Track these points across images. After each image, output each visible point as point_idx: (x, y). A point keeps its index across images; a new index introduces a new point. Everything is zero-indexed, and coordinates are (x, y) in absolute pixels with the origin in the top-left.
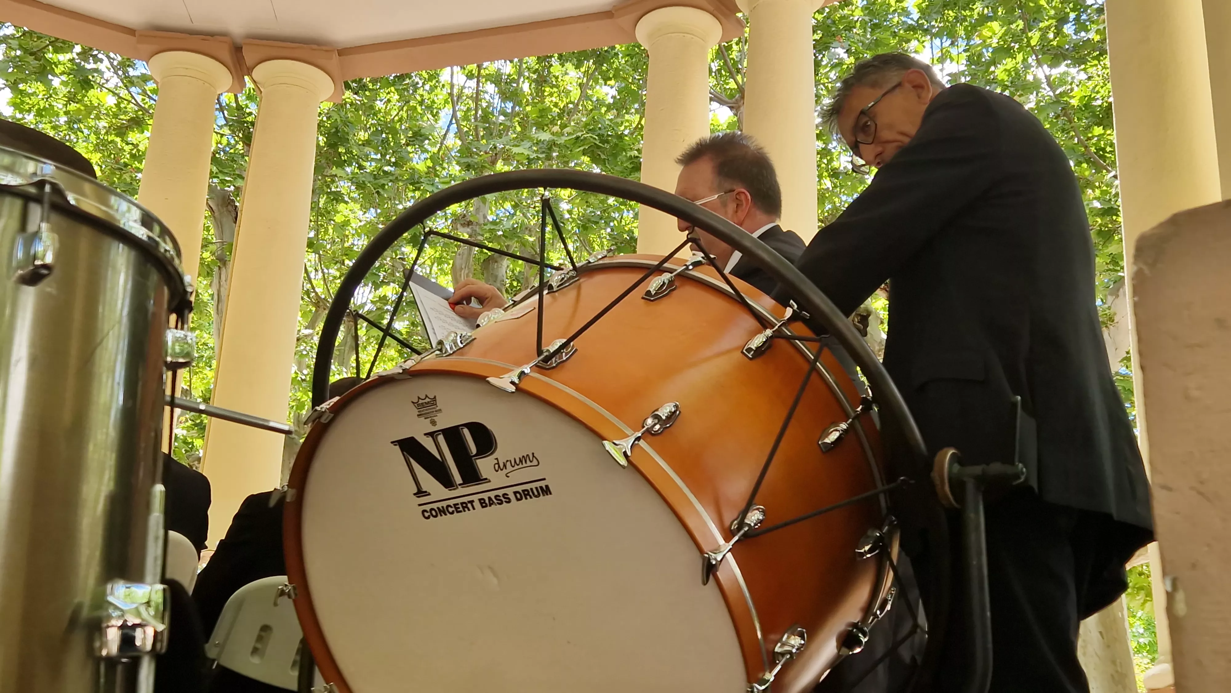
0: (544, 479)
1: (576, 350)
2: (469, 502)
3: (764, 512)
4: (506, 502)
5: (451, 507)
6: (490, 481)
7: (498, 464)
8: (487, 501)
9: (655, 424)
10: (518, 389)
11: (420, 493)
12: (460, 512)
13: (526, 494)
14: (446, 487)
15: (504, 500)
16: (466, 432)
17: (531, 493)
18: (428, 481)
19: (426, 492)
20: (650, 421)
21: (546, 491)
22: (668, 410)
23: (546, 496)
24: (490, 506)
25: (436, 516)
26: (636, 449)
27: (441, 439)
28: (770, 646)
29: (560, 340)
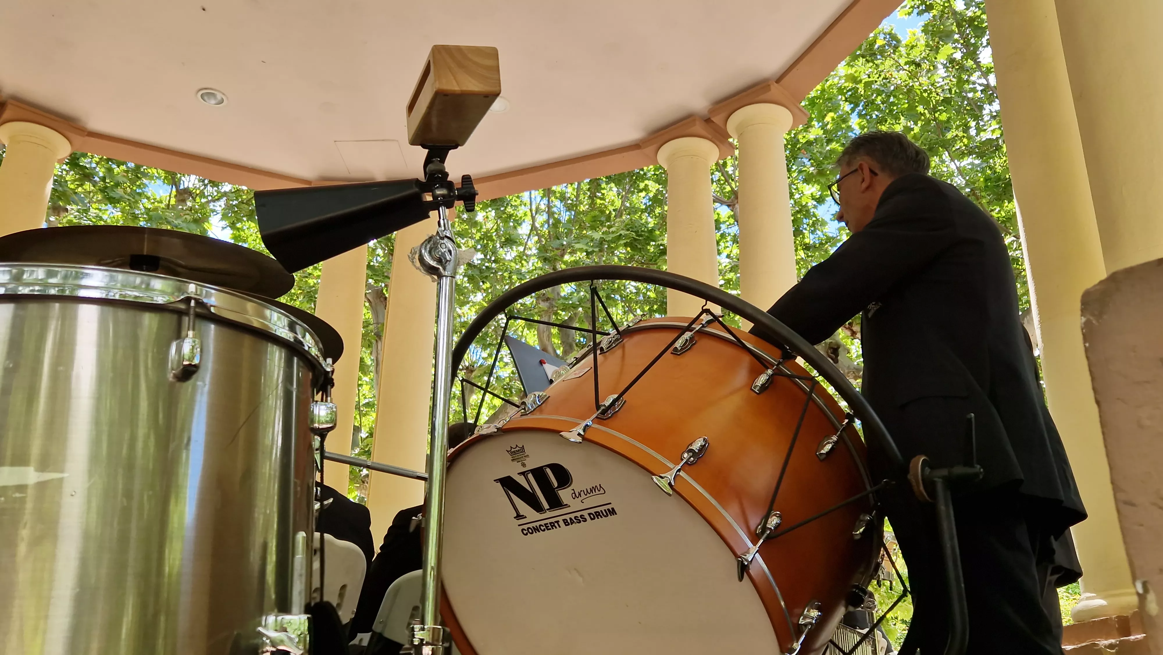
0: (610, 503)
1: (625, 401)
2: (556, 522)
3: (780, 517)
4: (583, 521)
5: (543, 526)
6: (569, 506)
7: (575, 493)
8: (569, 521)
9: (690, 457)
10: (584, 438)
11: (519, 516)
12: (550, 529)
13: (598, 515)
14: (538, 512)
15: (581, 520)
16: (548, 471)
17: (601, 514)
18: (524, 508)
19: (523, 516)
20: (686, 455)
21: (613, 512)
22: (700, 444)
23: (613, 516)
24: (572, 524)
25: (532, 533)
26: (678, 478)
27: (530, 476)
28: (795, 621)
29: (613, 395)
